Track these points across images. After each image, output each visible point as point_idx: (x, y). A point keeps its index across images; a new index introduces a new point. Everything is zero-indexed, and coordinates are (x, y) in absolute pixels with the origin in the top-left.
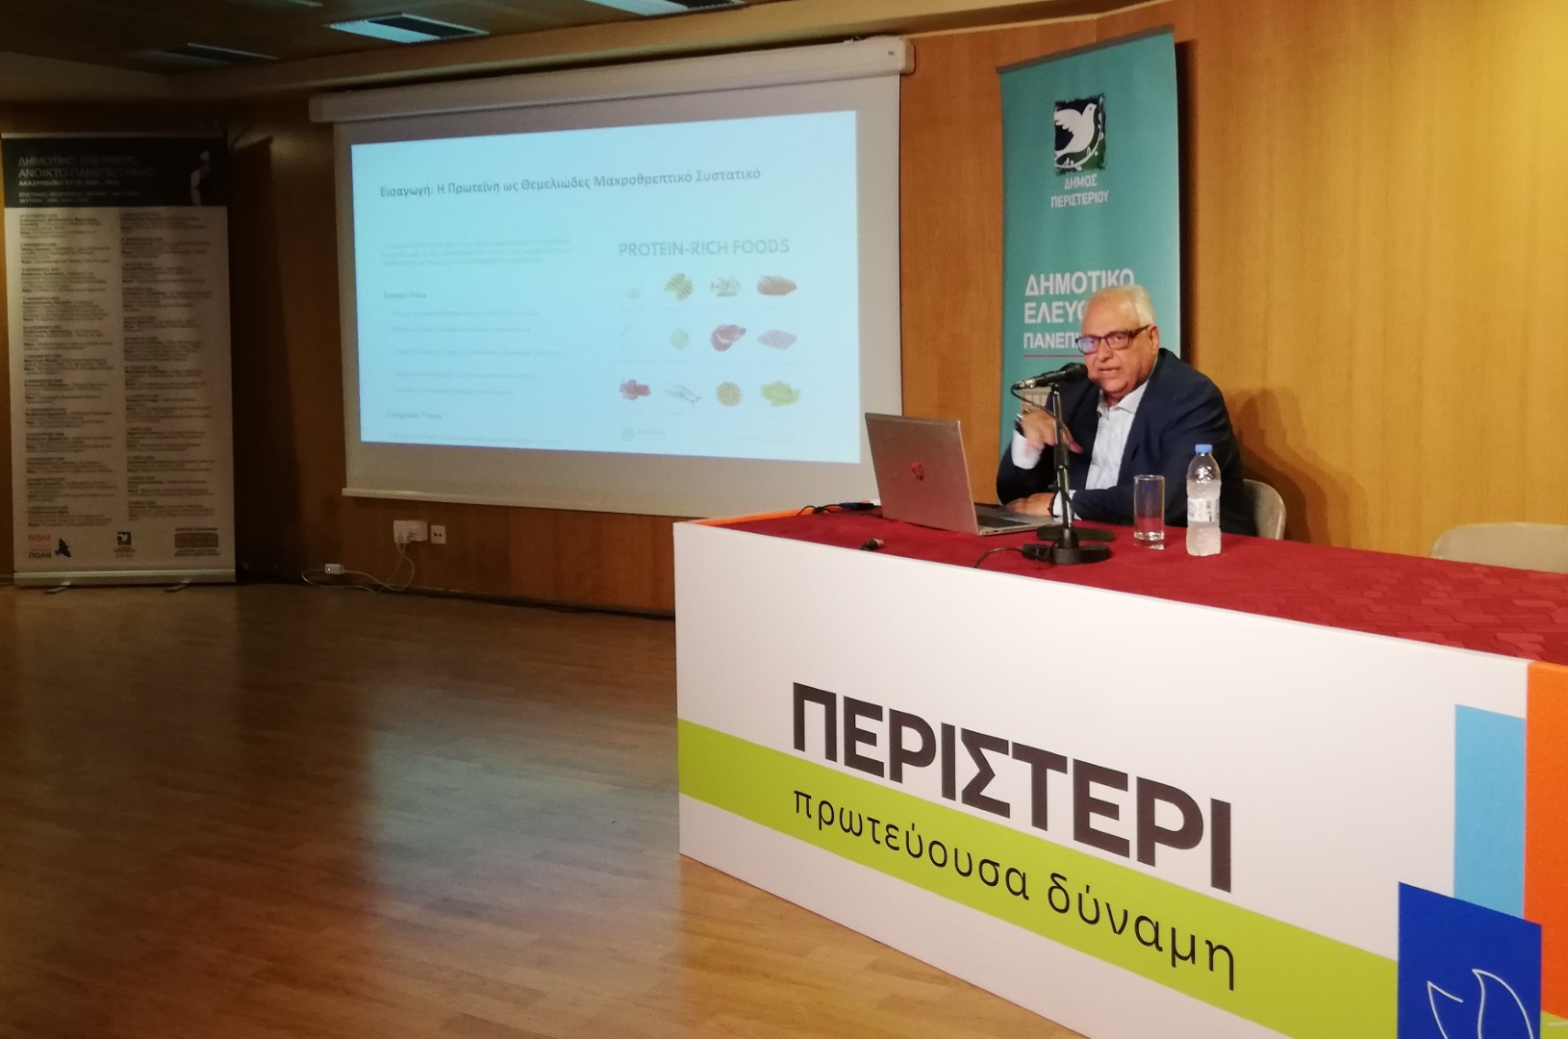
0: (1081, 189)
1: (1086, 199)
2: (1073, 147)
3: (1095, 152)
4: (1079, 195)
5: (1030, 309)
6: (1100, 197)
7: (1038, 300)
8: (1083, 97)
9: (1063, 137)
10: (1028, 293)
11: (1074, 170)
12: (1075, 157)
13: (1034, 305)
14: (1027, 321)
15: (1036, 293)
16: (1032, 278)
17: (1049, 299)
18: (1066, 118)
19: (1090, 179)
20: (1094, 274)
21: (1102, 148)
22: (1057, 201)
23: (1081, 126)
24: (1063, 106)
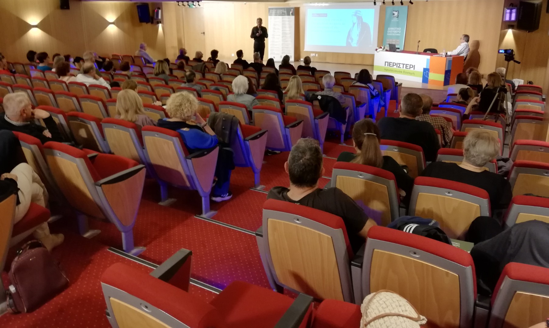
1: (396, 21)
2: (395, 15)
9: (394, 14)
10: (388, 29)
14: (388, 32)
17: (390, 30)
19: (397, 19)
22: (392, 21)
24: (394, 11)
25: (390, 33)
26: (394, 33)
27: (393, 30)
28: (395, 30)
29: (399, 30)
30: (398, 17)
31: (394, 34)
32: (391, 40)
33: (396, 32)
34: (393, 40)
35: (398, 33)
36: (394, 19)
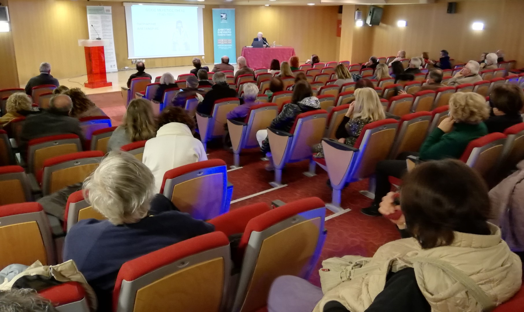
1: (225, 22)
2: (223, 17)
3: (226, 18)
6: (227, 22)
7: (219, 31)
8: (224, 13)
9: (222, 16)
12: (224, 18)
14: (218, 33)
17: (221, 31)
18: (222, 15)
19: (225, 20)
20: (226, 29)
21: (227, 18)
22: (221, 22)
23: (224, 16)
24: (222, 14)
25: (220, 34)
26: (224, 33)
27: (223, 31)
28: (225, 31)
29: (229, 31)
30: (226, 19)
31: (224, 35)
32: (222, 40)
33: (226, 32)
34: (224, 40)
35: (229, 33)
36: (223, 21)
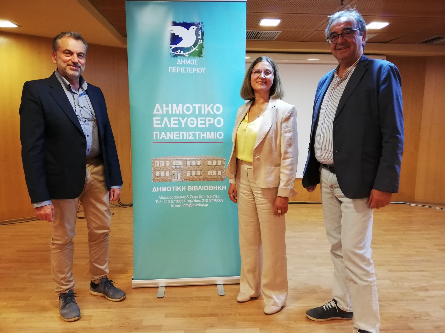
0: (188, 66)
1: (191, 70)
2: (182, 45)
4: (187, 68)
5: (157, 120)
7: (163, 116)
8: (188, 22)
9: (175, 39)
10: (155, 112)
11: (183, 56)
12: (182, 49)
13: (160, 118)
15: (161, 112)
16: (158, 106)
17: (169, 116)
18: (180, 31)
19: (195, 60)
20: (197, 106)
21: (202, 47)
22: (173, 70)
24: (175, 24)
27: (183, 116)
28: (193, 115)
29: (214, 116)
30: (199, 54)
